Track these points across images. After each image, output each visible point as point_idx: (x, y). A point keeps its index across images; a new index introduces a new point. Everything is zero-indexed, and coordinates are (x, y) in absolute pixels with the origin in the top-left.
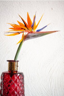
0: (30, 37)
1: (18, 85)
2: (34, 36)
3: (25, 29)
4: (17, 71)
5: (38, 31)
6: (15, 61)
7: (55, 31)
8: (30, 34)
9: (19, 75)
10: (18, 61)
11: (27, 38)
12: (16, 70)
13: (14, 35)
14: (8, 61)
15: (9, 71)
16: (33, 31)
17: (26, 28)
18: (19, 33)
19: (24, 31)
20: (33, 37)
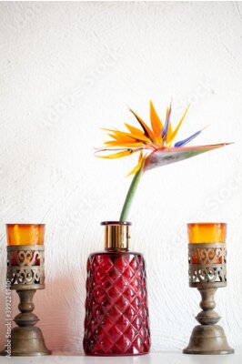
0: (160, 160)
1: (132, 284)
2: (170, 159)
3: (145, 143)
4: (127, 249)
5: (178, 145)
6: (121, 223)
7: (222, 145)
8: (157, 153)
9: (132, 257)
10: (128, 224)
11: (152, 162)
12: (125, 247)
13: (119, 157)
14: (104, 224)
15: (107, 249)
16: (165, 145)
17: (148, 140)
18: (132, 152)
19: (144, 146)
20: (166, 161)
